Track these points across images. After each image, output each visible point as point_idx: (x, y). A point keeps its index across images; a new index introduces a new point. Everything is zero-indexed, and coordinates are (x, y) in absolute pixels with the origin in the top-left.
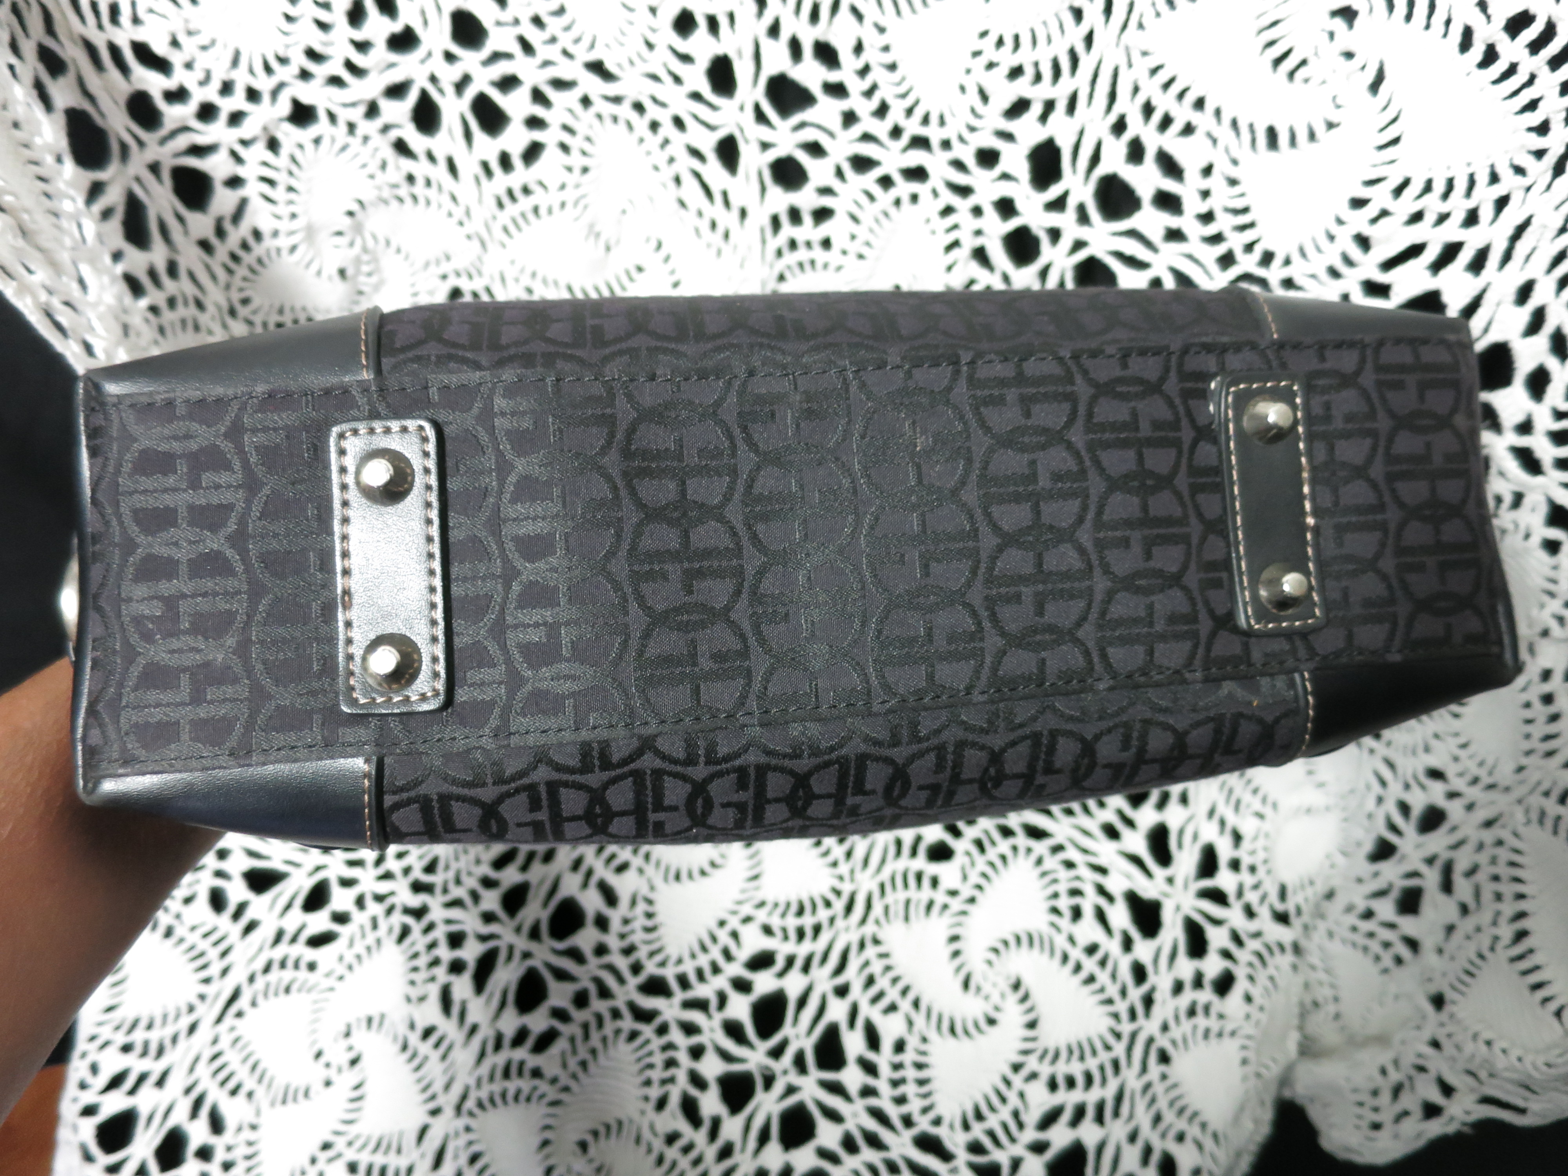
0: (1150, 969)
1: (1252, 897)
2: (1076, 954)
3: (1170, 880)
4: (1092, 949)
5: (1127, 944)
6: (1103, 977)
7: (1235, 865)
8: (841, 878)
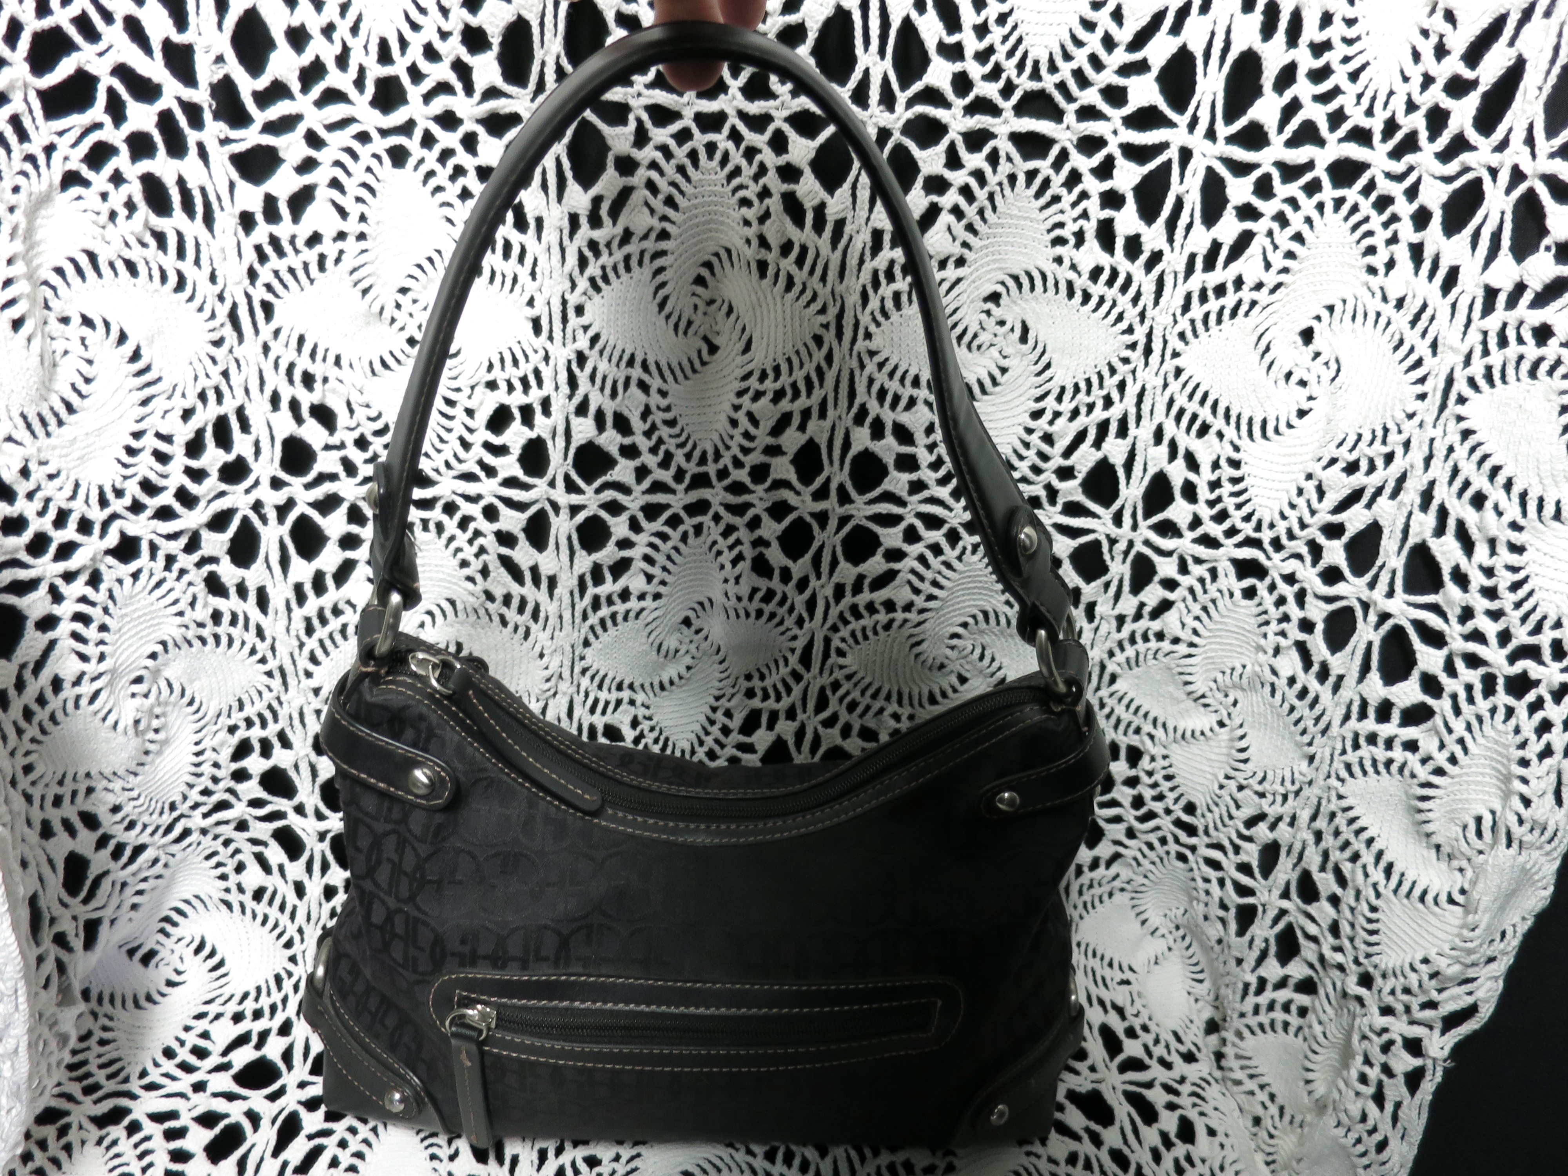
0: (1126, 1151)
1: (1159, 1051)
3: (1093, 1069)
4: (1072, 1159)
5: (1097, 1141)
7: (1131, 1033)
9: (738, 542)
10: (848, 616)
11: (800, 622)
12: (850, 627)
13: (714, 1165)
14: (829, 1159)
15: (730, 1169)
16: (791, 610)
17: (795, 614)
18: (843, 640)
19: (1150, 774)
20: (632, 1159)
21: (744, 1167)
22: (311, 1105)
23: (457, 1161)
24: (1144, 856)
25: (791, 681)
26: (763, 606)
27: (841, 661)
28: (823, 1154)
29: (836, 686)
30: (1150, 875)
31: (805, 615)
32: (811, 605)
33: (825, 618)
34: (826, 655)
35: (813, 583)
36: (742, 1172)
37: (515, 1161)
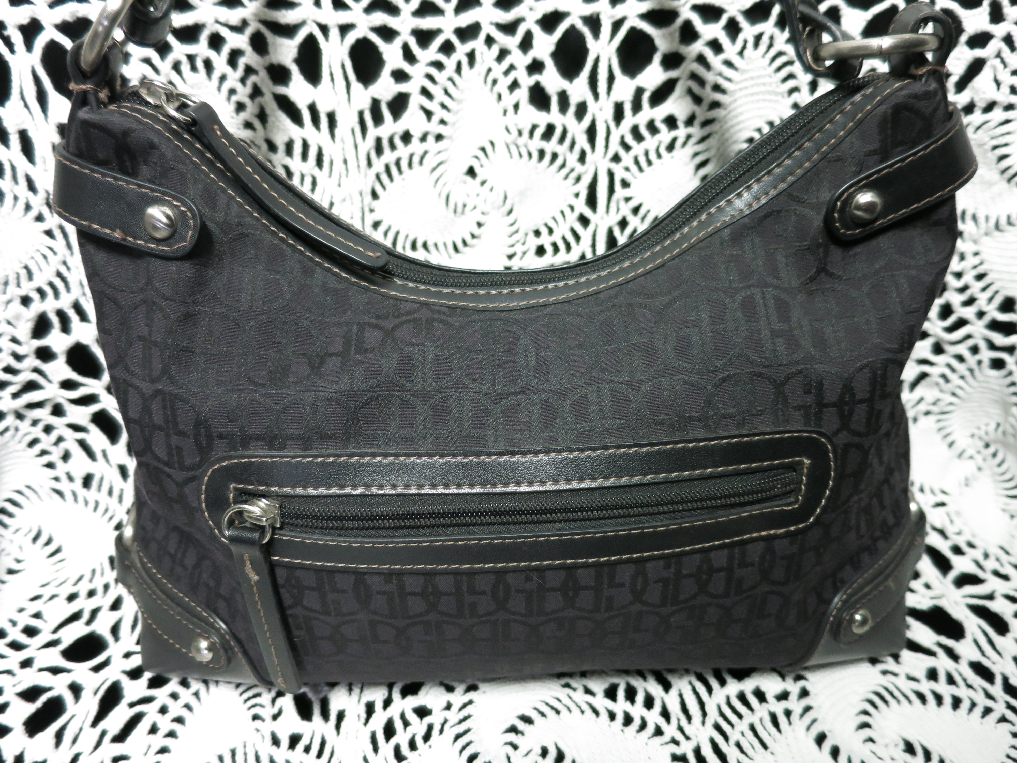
0: (986, 663)
1: (990, 565)
2: (926, 687)
3: (928, 586)
4: (932, 675)
5: (952, 653)
6: (962, 692)
7: (957, 550)
8: (675, 742)
9: (512, 67)
10: (629, 139)
11: (582, 158)
12: (632, 153)
13: (552, 708)
14: (674, 692)
15: (570, 710)
16: (573, 144)
17: (577, 149)
18: (627, 169)
19: (959, 275)
20: (464, 706)
21: (585, 707)
22: (135, 674)
23: (280, 719)
24: (953, 370)
25: (579, 228)
26: (544, 144)
27: (627, 193)
28: (667, 687)
29: (623, 224)
30: (959, 392)
31: (587, 148)
32: (591, 133)
33: (607, 147)
34: (611, 190)
35: (592, 107)
36: (583, 712)
37: (341, 716)
